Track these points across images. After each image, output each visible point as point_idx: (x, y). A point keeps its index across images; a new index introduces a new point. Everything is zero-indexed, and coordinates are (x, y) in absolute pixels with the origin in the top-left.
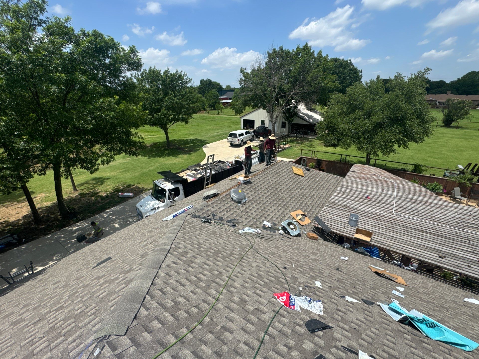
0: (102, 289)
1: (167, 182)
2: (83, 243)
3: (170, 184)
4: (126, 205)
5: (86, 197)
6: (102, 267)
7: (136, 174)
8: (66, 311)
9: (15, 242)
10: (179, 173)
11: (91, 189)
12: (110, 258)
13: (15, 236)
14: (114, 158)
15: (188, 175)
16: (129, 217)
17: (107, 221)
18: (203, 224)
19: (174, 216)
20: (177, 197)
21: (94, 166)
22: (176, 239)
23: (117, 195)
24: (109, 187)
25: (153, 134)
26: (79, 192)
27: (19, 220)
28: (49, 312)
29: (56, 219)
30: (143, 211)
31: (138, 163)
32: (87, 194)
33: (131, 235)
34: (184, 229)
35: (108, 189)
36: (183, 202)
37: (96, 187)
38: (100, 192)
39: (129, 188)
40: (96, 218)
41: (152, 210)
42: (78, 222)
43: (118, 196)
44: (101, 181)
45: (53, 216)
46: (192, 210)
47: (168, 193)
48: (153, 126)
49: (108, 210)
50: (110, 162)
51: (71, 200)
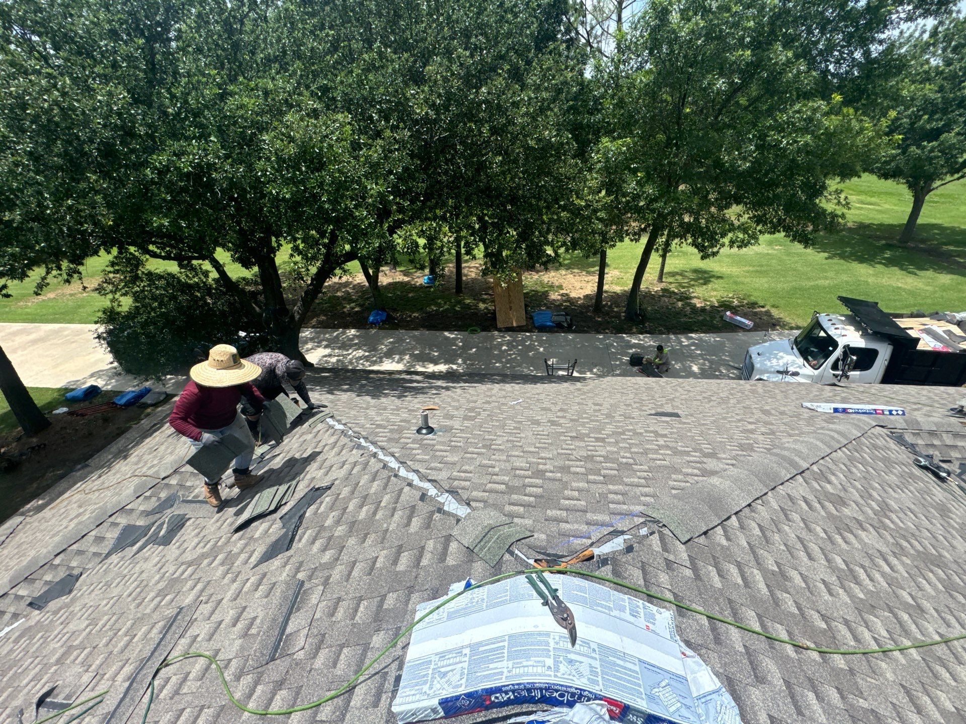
0: (662, 454)
1: (852, 328)
2: (635, 369)
3: (858, 334)
4: (728, 340)
5: (670, 297)
6: (664, 422)
7: (779, 286)
8: (608, 448)
9: (566, 325)
10: (901, 316)
11: (684, 287)
12: (676, 415)
13: (569, 318)
14: (757, 239)
15: (929, 332)
16: (724, 365)
17: (683, 353)
18: (917, 472)
19: (836, 410)
20: (858, 373)
21: (712, 246)
22: (827, 458)
23: (722, 314)
24: (715, 293)
25: (873, 200)
26: (663, 285)
27: (579, 298)
28: (588, 436)
29: (618, 316)
30: (757, 366)
31: (797, 262)
32: (674, 292)
33: (721, 398)
34: (857, 451)
35: (711, 297)
36: (873, 391)
37: (693, 285)
38: (695, 297)
39: (750, 308)
40: (669, 340)
41: (779, 372)
42: (642, 334)
43: (722, 317)
44: (704, 277)
45: (615, 309)
46: (898, 422)
47: (838, 353)
48: (886, 178)
49: (693, 335)
50: (746, 246)
51: (648, 295)
